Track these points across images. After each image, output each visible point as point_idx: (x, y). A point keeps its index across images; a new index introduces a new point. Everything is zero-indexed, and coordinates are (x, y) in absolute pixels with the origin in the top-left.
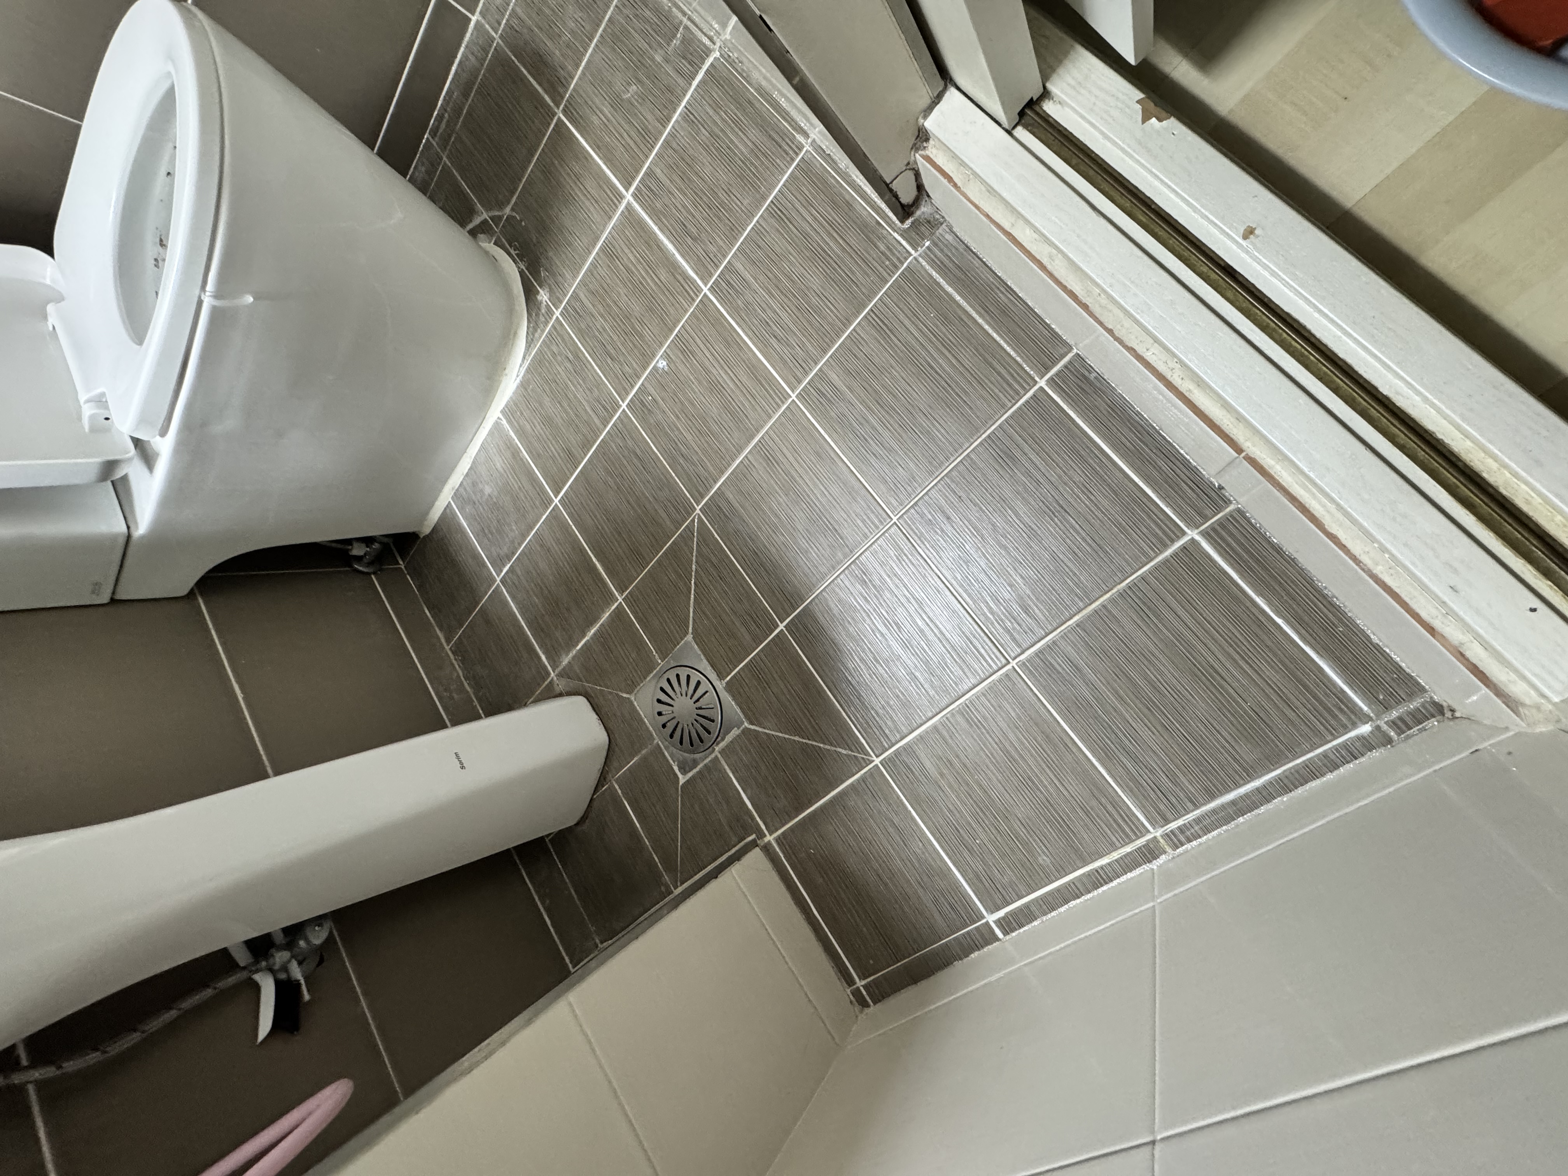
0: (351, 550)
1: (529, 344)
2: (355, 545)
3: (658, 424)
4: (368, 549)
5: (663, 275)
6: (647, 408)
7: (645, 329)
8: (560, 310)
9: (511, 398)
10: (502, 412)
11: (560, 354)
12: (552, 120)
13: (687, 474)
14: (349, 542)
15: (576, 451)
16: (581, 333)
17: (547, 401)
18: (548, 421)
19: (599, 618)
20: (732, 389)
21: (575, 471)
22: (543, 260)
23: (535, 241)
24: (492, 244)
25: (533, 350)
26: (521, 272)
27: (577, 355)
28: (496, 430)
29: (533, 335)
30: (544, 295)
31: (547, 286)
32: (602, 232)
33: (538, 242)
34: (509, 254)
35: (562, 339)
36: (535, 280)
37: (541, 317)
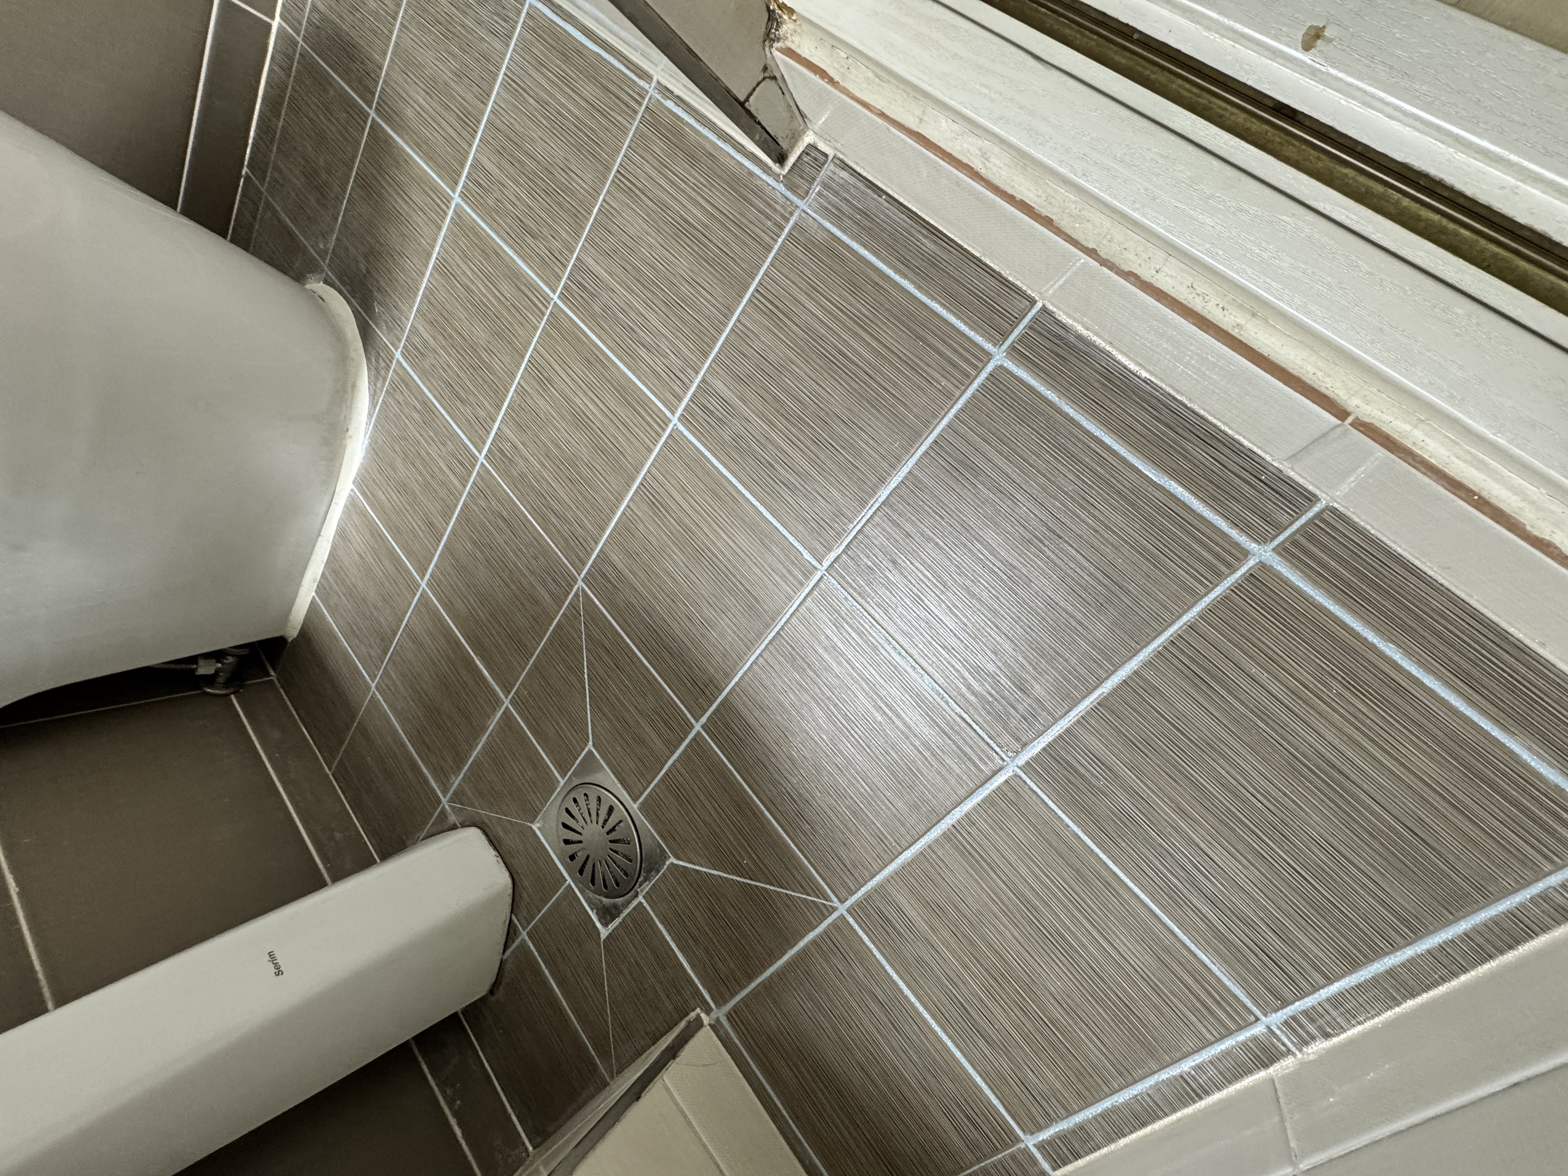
0: (196, 669)
1: (373, 396)
2: (201, 662)
3: (522, 476)
4: (220, 665)
5: (507, 289)
6: (507, 457)
7: (493, 359)
8: (399, 350)
9: (362, 464)
10: (354, 482)
11: (407, 403)
12: (366, 123)
13: (562, 537)
14: (193, 660)
15: (438, 521)
16: (424, 374)
17: (399, 463)
18: (403, 488)
19: (484, 729)
20: (601, 422)
21: (438, 545)
22: (376, 293)
23: (364, 271)
24: (322, 283)
25: (377, 403)
26: (355, 313)
27: (425, 403)
28: (352, 505)
29: (375, 385)
30: (382, 335)
31: (383, 324)
32: (433, 247)
33: (368, 272)
34: (341, 293)
35: (407, 385)
36: (370, 319)
37: (381, 361)
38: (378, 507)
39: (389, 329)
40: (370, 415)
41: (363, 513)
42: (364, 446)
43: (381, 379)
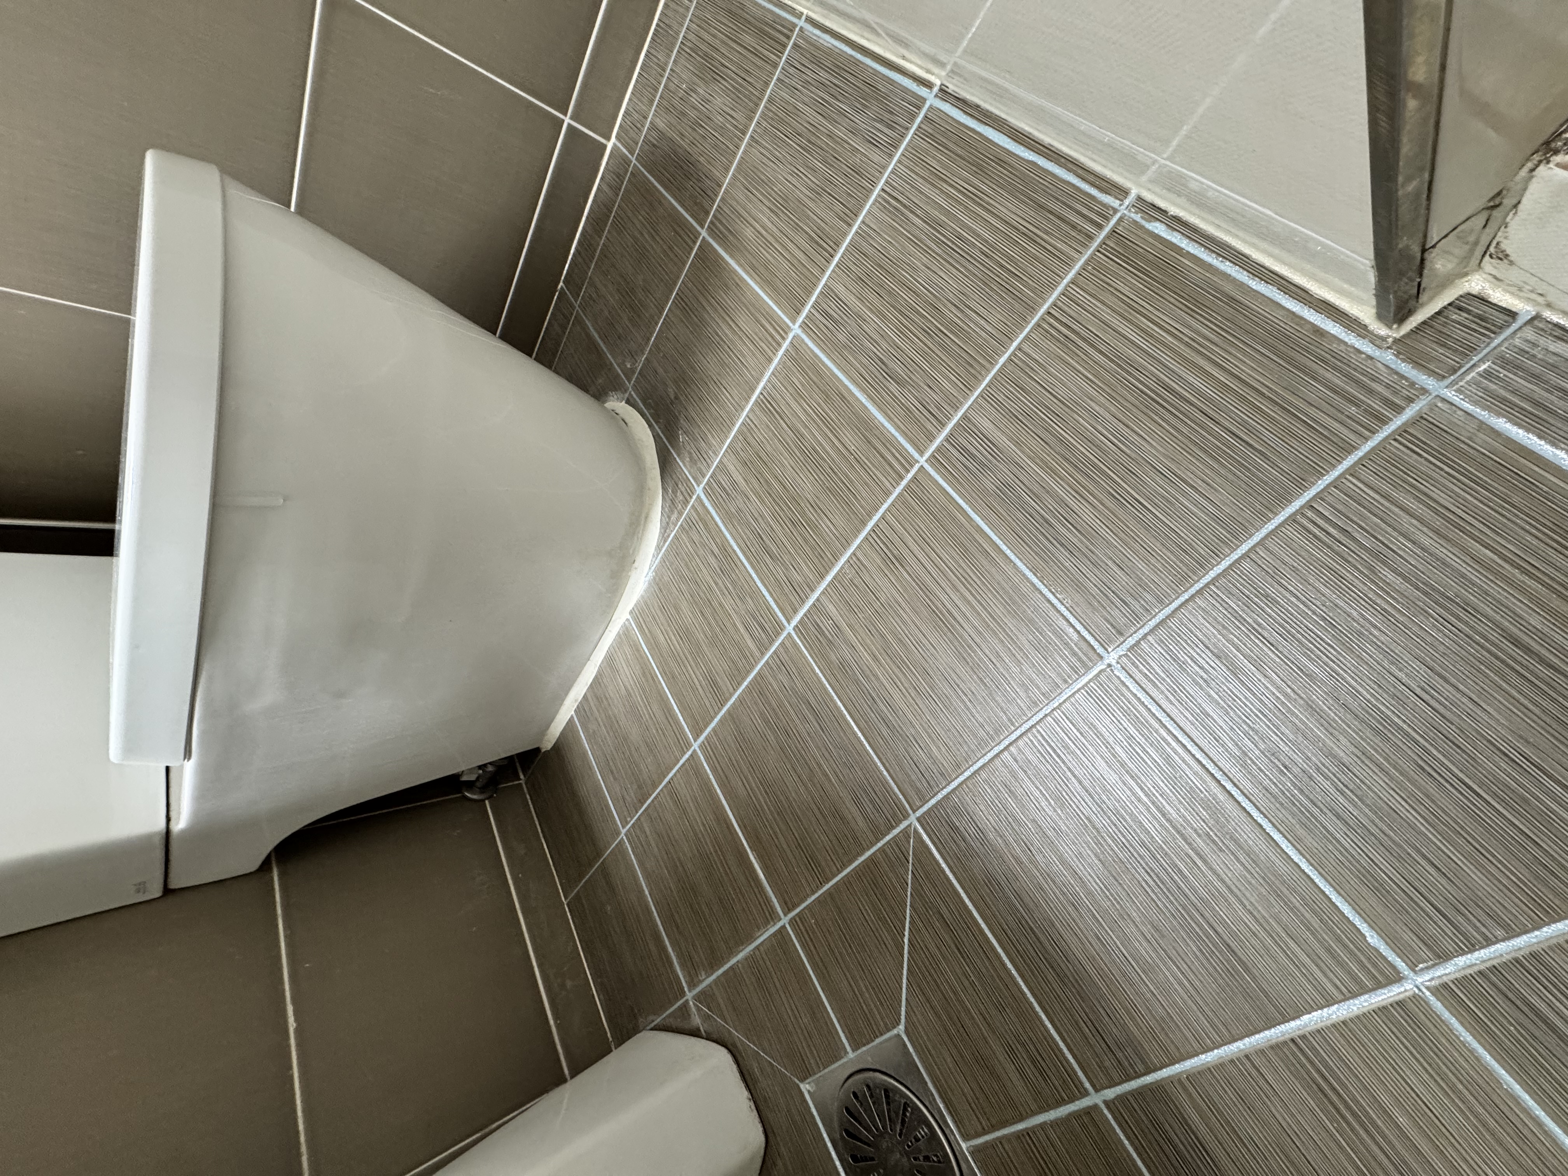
0: (463, 779)
3: (843, 662)
4: (481, 772)
5: (851, 440)
6: (826, 637)
7: (823, 520)
8: (702, 486)
9: (642, 597)
10: (631, 613)
11: (704, 545)
12: (695, 243)
15: (724, 683)
16: (728, 517)
17: (684, 606)
18: (685, 634)
19: (750, 938)
21: (720, 710)
22: (682, 421)
23: (672, 398)
24: (624, 402)
25: (669, 536)
26: (656, 437)
27: (724, 548)
28: (625, 635)
29: (669, 517)
30: (684, 467)
31: (686, 455)
32: (758, 381)
33: (676, 398)
34: (643, 415)
35: (706, 525)
36: (672, 447)
37: (679, 493)
38: (654, 645)
39: (693, 461)
40: (659, 548)
41: (637, 648)
42: (647, 579)
43: (676, 512)
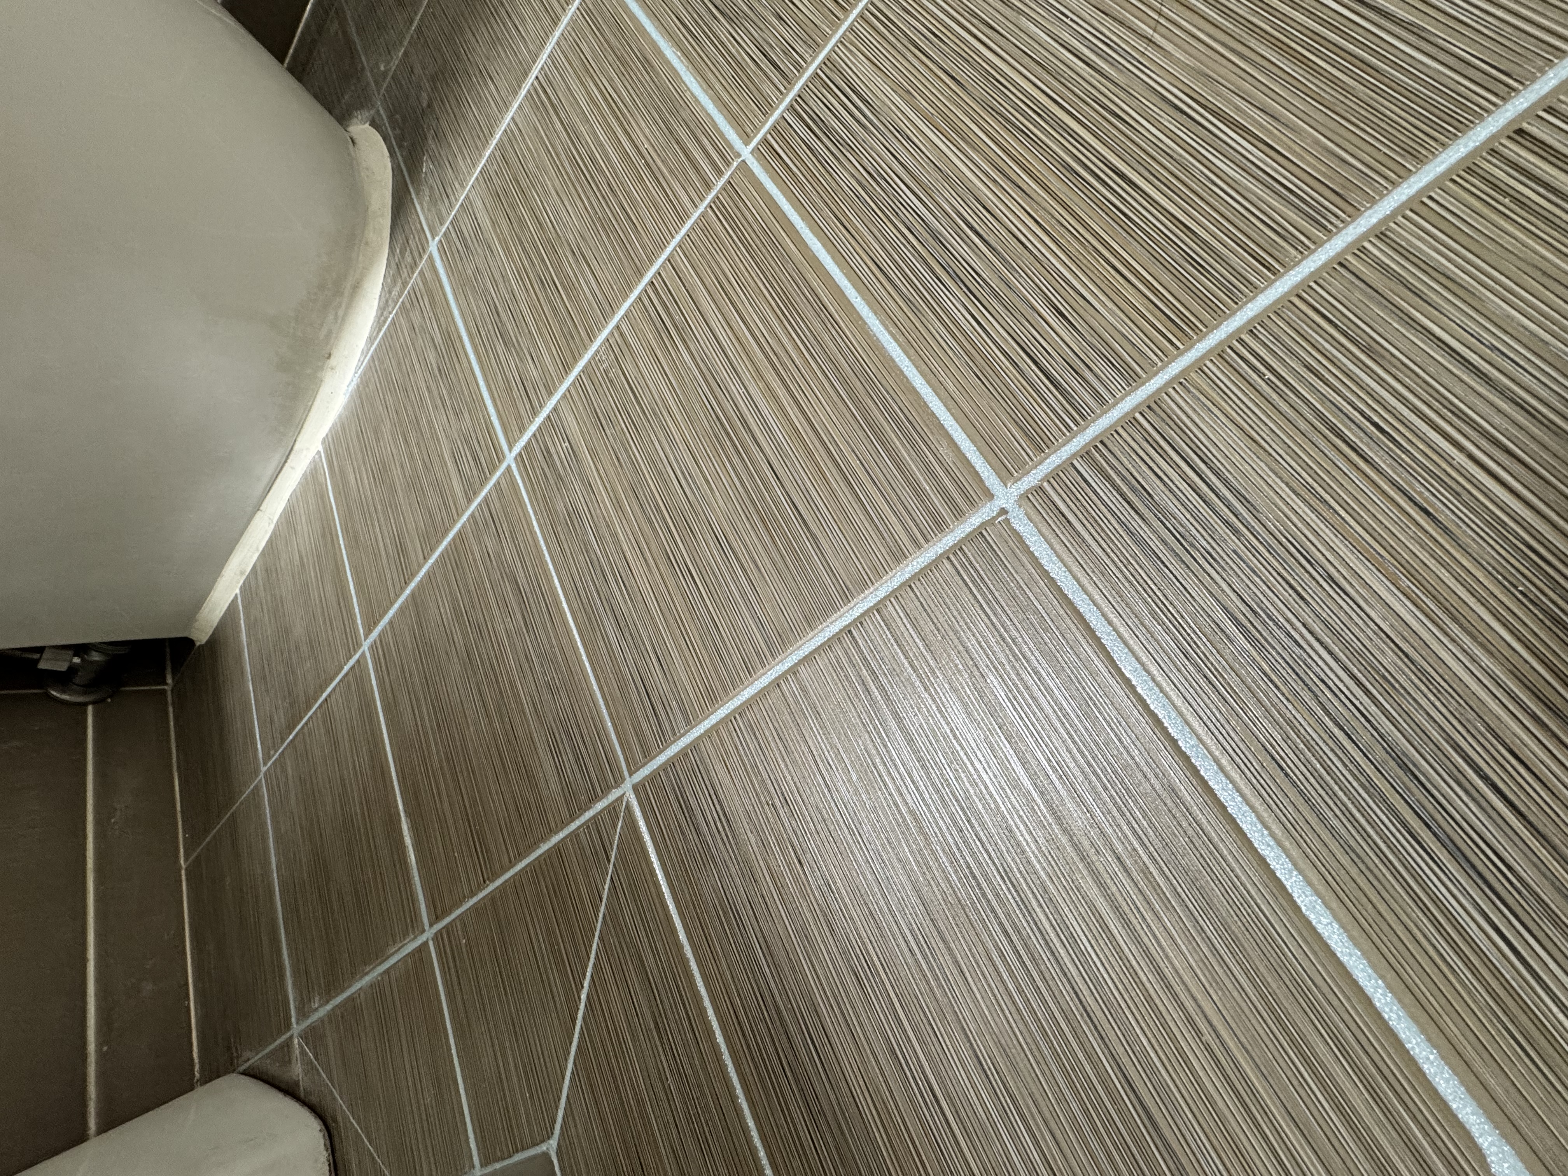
0: (41, 663)
2: (46, 655)
4: (76, 660)
6: (556, 470)
8: (437, 239)
9: (340, 417)
10: (323, 441)
11: (425, 331)
16: (462, 285)
17: (387, 428)
22: (430, 142)
23: (425, 105)
24: (367, 125)
25: (385, 322)
26: (396, 171)
27: (450, 339)
28: (312, 477)
29: (390, 292)
30: (421, 210)
31: (427, 193)
32: (535, 58)
33: (429, 106)
34: (385, 139)
35: (433, 303)
36: (413, 183)
37: (408, 253)
38: (342, 491)
39: (433, 202)
40: (371, 340)
41: (322, 496)
42: (350, 389)
43: (399, 284)
